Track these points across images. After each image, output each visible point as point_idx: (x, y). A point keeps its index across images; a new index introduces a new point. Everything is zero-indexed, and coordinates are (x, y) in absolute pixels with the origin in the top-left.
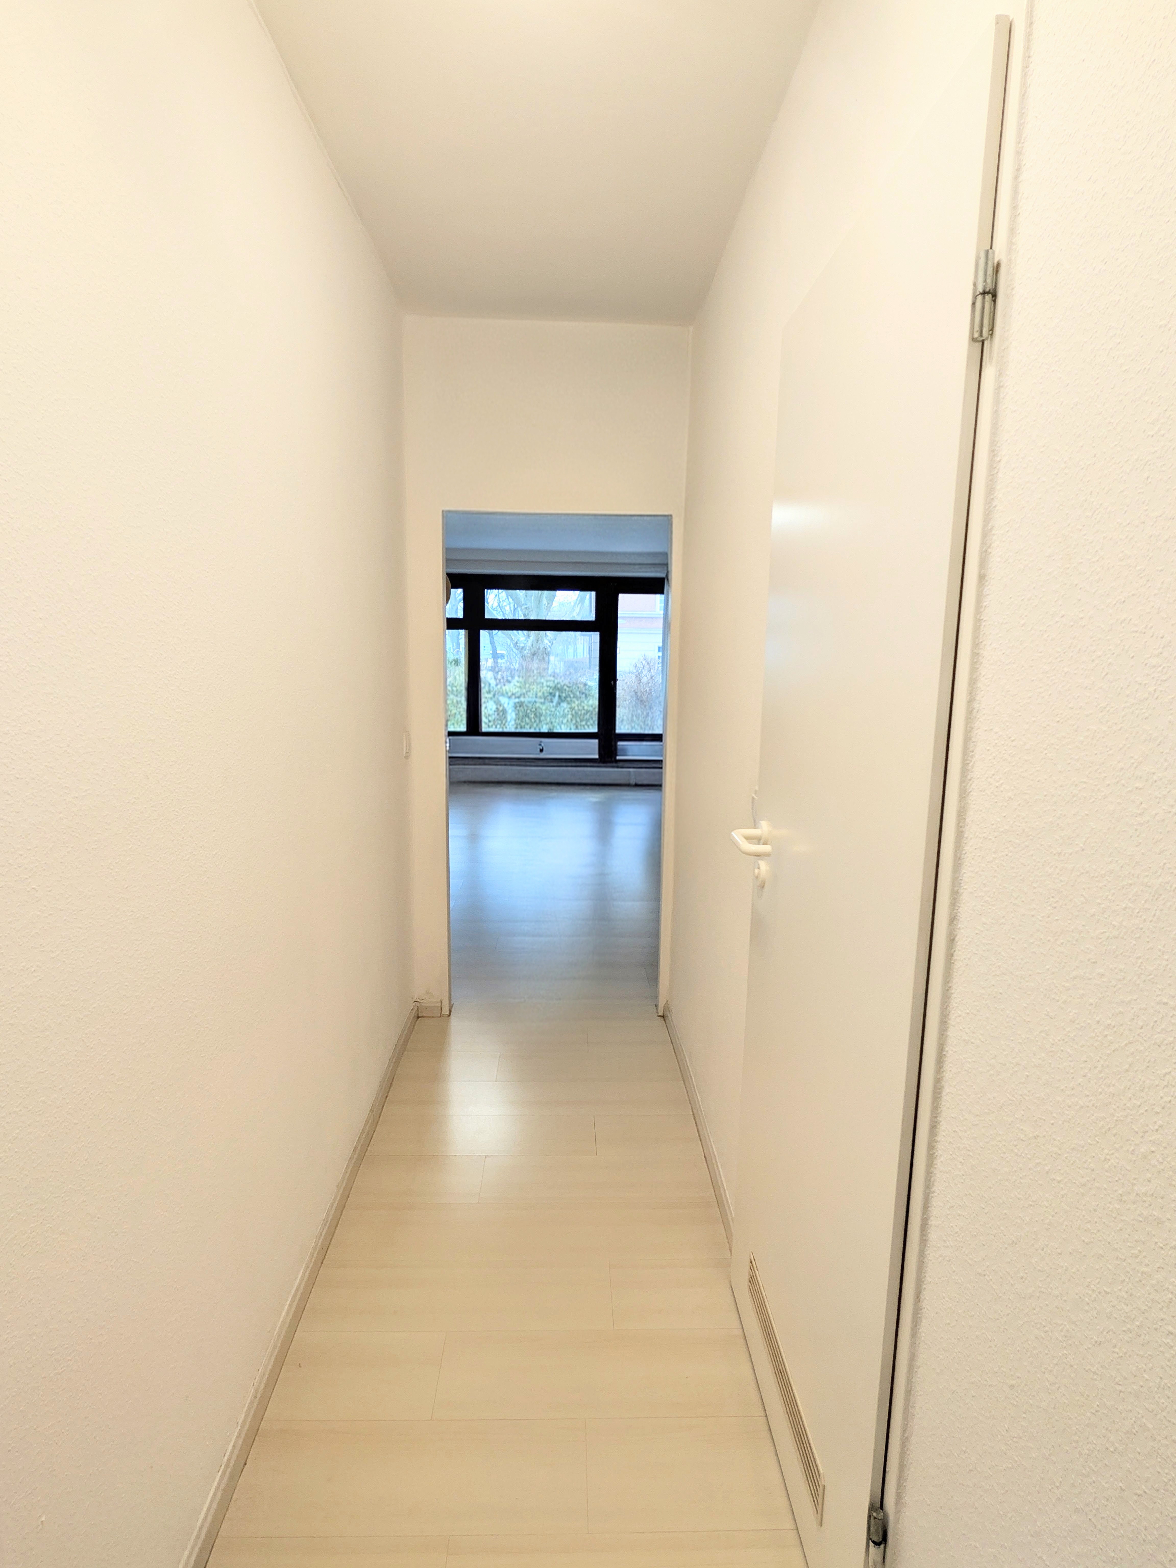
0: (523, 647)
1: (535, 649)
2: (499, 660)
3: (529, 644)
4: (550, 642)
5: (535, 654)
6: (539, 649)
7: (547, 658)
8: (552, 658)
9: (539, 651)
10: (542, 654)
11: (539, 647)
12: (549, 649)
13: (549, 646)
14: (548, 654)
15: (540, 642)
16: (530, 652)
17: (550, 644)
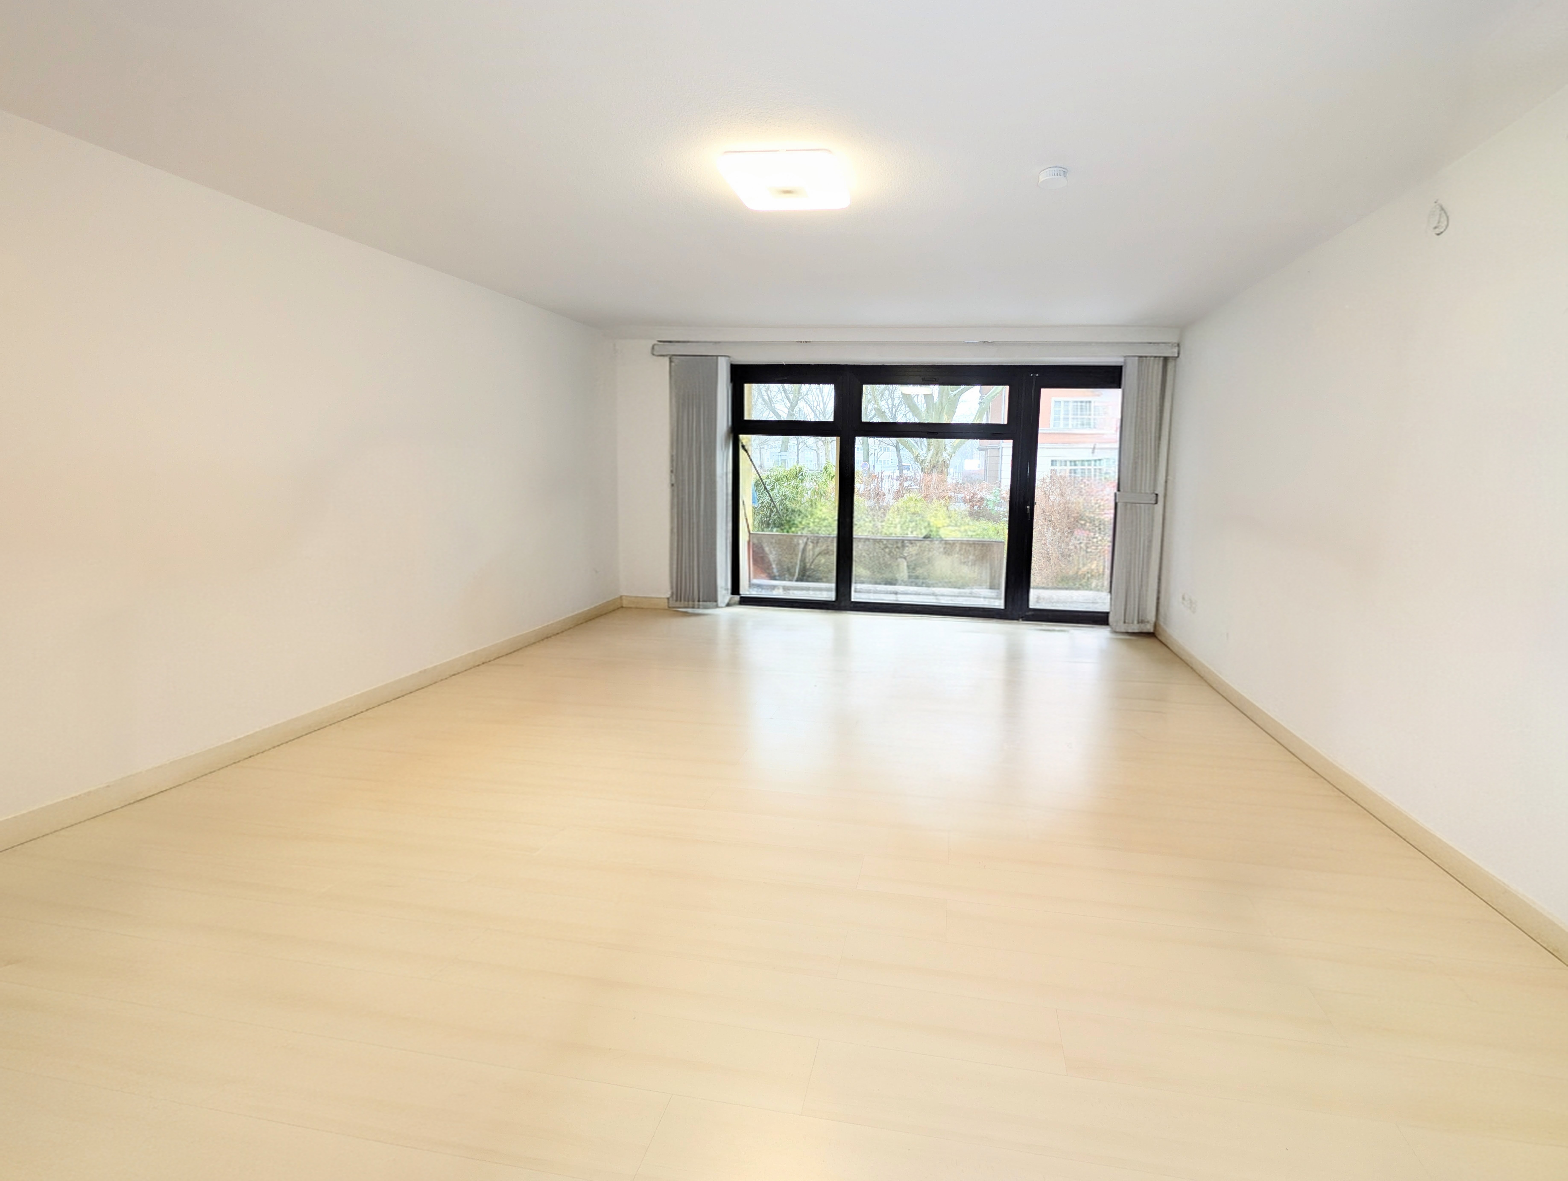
0: (923, 460)
1: (935, 462)
2: (905, 472)
3: (929, 457)
4: (949, 456)
5: (935, 466)
6: (938, 462)
7: (946, 471)
8: (951, 470)
9: (938, 464)
10: (941, 467)
11: (939, 460)
12: (948, 462)
13: (948, 459)
14: (947, 467)
15: (939, 455)
16: (929, 465)
17: (949, 457)
